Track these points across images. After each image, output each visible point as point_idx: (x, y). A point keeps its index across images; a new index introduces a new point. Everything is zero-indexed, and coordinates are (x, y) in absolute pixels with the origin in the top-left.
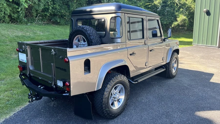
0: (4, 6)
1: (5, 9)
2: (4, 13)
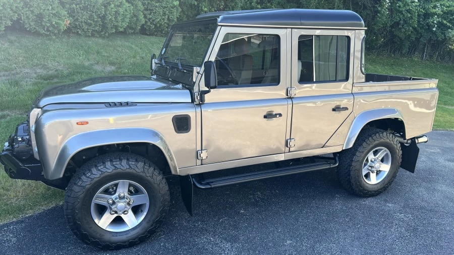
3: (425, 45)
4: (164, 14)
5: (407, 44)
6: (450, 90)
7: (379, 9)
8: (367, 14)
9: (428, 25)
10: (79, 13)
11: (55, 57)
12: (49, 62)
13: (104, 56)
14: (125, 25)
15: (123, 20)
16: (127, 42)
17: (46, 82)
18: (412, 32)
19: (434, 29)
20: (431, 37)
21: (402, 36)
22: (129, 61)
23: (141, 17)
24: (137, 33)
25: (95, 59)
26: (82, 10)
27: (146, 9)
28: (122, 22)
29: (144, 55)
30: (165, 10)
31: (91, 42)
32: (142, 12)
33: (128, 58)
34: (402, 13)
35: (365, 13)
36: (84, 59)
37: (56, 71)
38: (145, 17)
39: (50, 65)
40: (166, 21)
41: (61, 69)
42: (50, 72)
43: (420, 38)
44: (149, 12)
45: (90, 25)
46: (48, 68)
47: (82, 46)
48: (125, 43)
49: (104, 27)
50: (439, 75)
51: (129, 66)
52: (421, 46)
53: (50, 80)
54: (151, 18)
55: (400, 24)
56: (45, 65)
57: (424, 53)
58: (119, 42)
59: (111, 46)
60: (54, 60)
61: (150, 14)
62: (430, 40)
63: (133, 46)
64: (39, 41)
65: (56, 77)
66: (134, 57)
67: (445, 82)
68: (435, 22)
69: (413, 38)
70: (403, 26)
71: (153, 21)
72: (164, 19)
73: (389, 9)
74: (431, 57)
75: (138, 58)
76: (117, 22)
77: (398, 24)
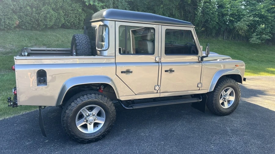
0: (79, 12)
1: (80, 15)
2: (79, 19)
3: (224, 31)
4: (76, 17)
5: (214, 31)
6: (237, 55)
7: (196, 13)
8: (191, 16)
9: (224, 20)
10: (24, 17)
11: (11, 42)
12: (7, 45)
13: (40, 41)
14: (52, 24)
15: (50, 21)
16: (54, 32)
17: (5, 56)
18: (216, 25)
19: (227, 23)
20: (226, 27)
21: (211, 27)
22: (54, 43)
23: (62, 19)
24: (60, 28)
25: (34, 42)
26: (26, 16)
27: (65, 15)
28: (50, 22)
29: (63, 40)
30: (76, 15)
31: (32, 33)
32: (63, 16)
33: (54, 42)
34: (209, 15)
35: (190, 16)
36: (28, 43)
37: (11, 49)
38: (64, 19)
39: (8, 46)
40: (77, 21)
41: (14, 48)
42: (8, 50)
43: (221, 28)
44: (67, 16)
45: (30, 24)
46: (6, 48)
47: (27, 36)
48: (53, 33)
49: (39, 25)
50: (232, 47)
51: (54, 46)
52: (222, 32)
53: (7, 54)
54: (68, 19)
55: (209, 21)
56: (4, 46)
57: (224, 36)
58: (49, 33)
59: (44, 35)
60: (10, 44)
61: (67, 17)
62: (226, 29)
63: (58, 35)
64: (2, 33)
65: (11, 53)
66: (58, 41)
67: (235, 51)
68: (227, 19)
69: (217, 28)
70: (210, 21)
71: (69, 21)
72: (76, 20)
73: (202, 13)
74: (228, 38)
75: (60, 41)
76: (47, 22)
77: (207, 20)
